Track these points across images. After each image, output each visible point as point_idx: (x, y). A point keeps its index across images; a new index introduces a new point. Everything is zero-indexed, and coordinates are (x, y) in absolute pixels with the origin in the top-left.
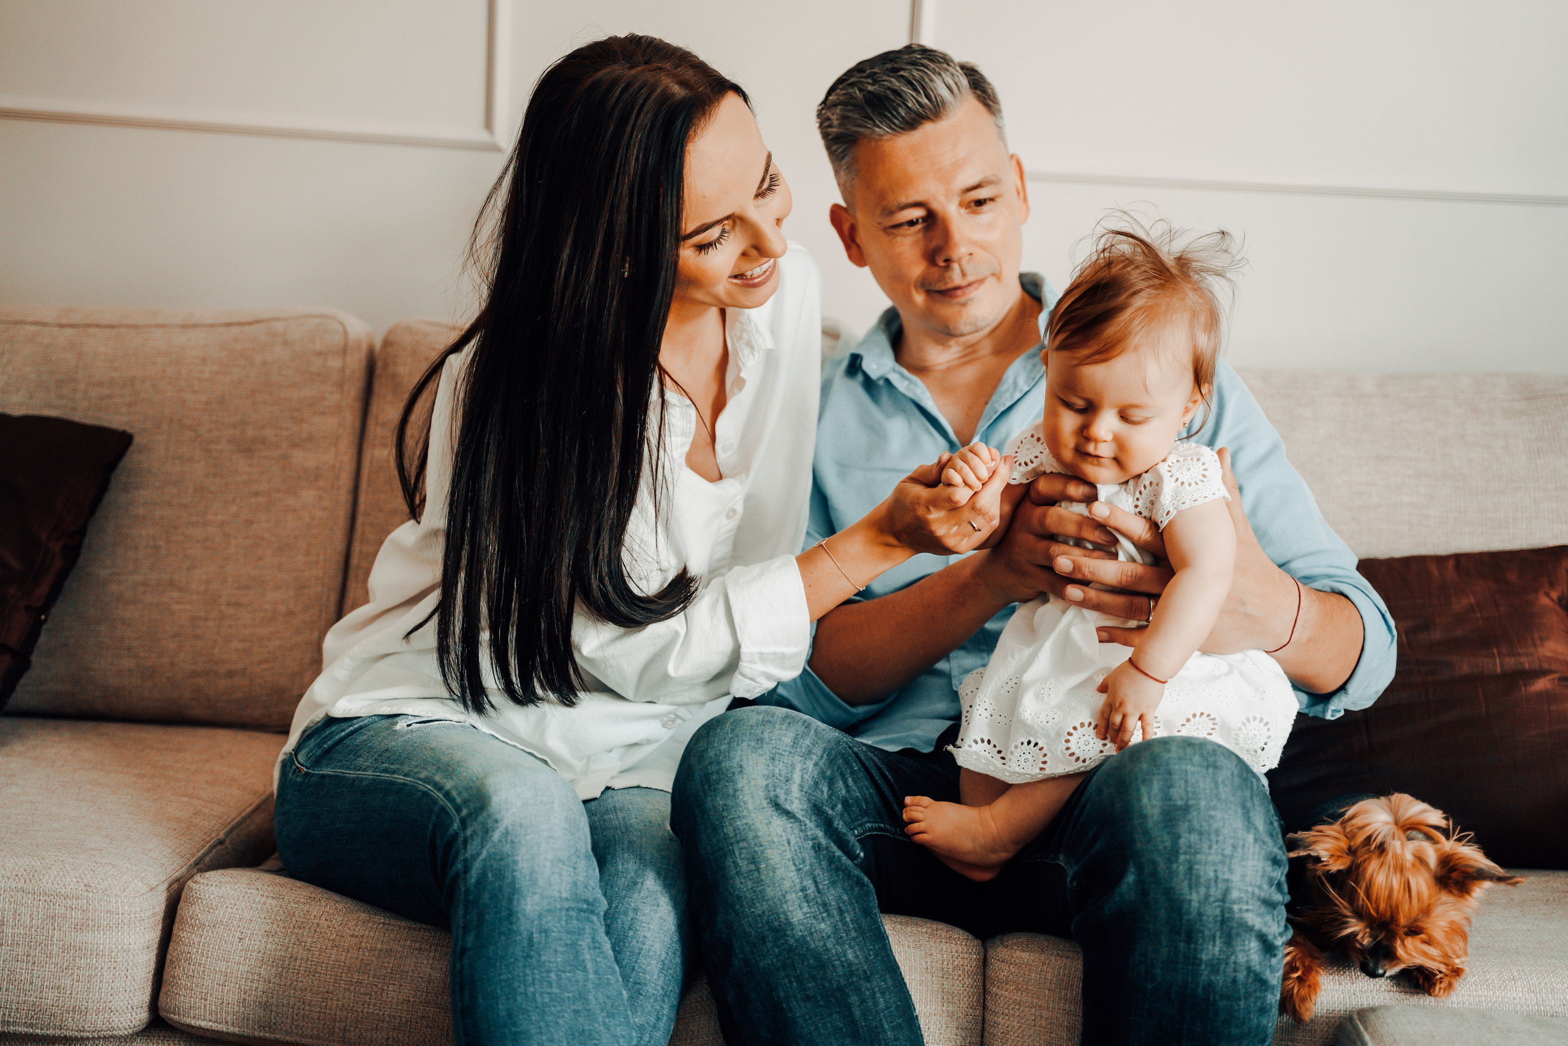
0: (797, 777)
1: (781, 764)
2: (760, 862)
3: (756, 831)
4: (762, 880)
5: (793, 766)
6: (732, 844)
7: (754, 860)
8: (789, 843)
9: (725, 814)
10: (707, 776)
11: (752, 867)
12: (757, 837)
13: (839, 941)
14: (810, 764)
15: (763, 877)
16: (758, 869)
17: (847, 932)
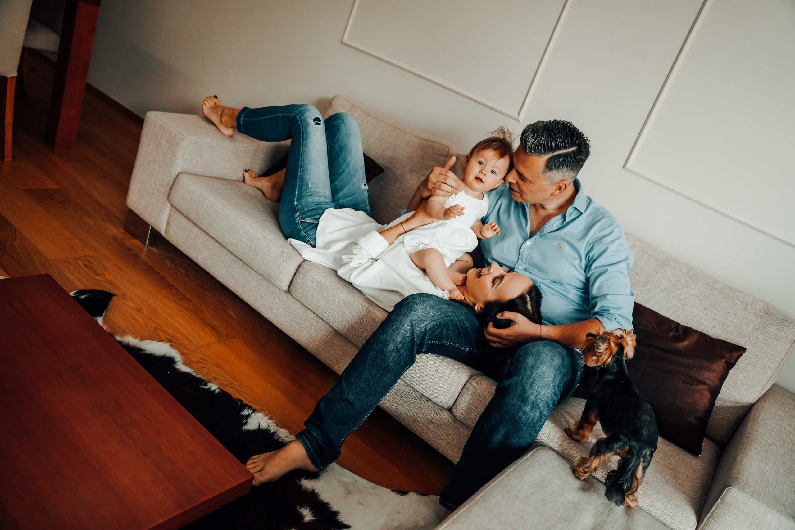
0: (425, 323)
1: (424, 318)
2: (398, 330)
3: (405, 324)
4: (394, 333)
5: (427, 321)
6: (398, 321)
7: (397, 328)
8: (407, 333)
9: (403, 314)
10: (409, 303)
11: (396, 329)
12: (403, 325)
13: (392, 360)
14: (432, 324)
15: (395, 333)
16: (396, 331)
17: (396, 360)
